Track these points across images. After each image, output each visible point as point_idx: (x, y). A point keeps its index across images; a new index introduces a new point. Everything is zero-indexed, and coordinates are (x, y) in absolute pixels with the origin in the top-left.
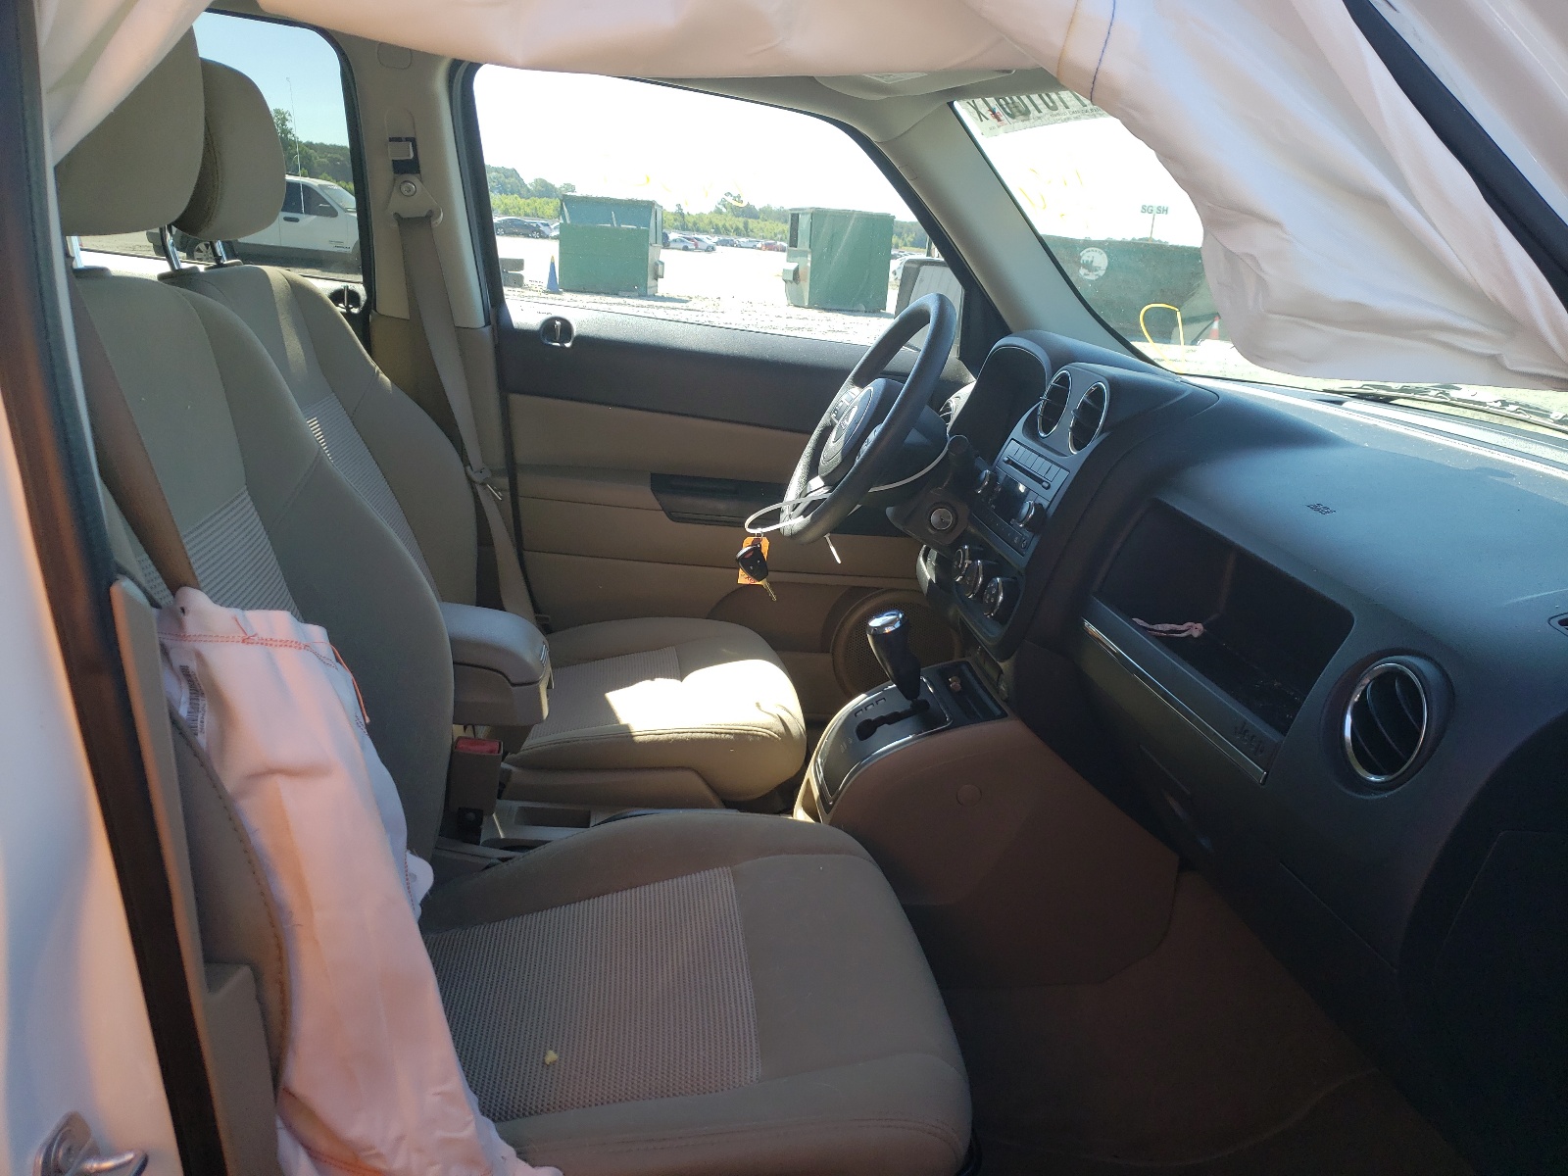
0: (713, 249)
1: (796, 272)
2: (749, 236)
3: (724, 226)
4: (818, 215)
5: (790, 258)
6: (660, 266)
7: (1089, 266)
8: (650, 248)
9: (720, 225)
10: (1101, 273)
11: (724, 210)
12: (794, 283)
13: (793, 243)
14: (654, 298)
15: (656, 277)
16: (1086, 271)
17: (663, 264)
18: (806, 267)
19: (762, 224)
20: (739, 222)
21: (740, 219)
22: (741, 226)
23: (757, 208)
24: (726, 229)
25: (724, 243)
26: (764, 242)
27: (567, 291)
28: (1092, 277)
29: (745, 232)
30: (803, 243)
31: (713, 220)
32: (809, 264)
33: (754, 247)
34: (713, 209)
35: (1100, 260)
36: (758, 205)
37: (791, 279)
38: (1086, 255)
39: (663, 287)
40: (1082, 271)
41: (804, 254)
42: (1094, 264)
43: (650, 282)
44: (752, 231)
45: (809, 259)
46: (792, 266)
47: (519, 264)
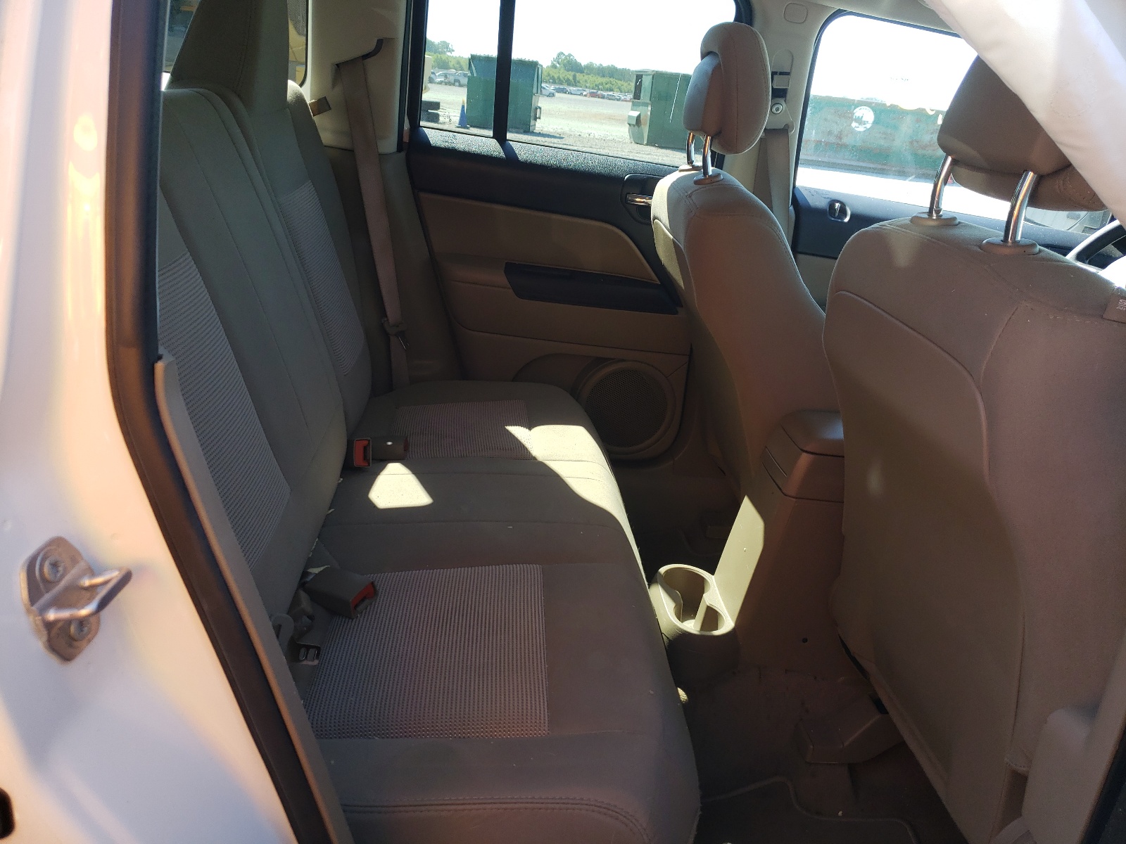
0: (553, 95)
1: (638, 118)
2: (576, 86)
3: (559, 78)
4: (658, 77)
5: (635, 106)
6: (538, 110)
7: (860, 121)
8: (534, 97)
9: (556, 76)
10: (868, 126)
11: (558, 65)
12: (636, 127)
13: (637, 96)
14: (533, 133)
15: (536, 119)
16: (857, 125)
17: (540, 108)
18: (646, 115)
19: (586, 77)
20: (570, 75)
21: (570, 72)
22: (571, 78)
23: (583, 65)
24: (560, 80)
25: (560, 91)
26: (588, 91)
27: (471, 126)
28: (861, 129)
29: (575, 83)
30: (645, 96)
31: (551, 73)
32: (649, 113)
33: (581, 94)
34: (550, 64)
35: (868, 115)
36: (583, 61)
37: (634, 123)
38: (858, 112)
39: (539, 126)
40: (854, 124)
41: (646, 105)
42: (864, 119)
43: (532, 122)
44: (579, 82)
45: (650, 108)
46: (635, 114)
47: (436, 105)
